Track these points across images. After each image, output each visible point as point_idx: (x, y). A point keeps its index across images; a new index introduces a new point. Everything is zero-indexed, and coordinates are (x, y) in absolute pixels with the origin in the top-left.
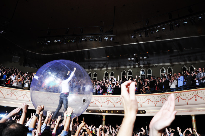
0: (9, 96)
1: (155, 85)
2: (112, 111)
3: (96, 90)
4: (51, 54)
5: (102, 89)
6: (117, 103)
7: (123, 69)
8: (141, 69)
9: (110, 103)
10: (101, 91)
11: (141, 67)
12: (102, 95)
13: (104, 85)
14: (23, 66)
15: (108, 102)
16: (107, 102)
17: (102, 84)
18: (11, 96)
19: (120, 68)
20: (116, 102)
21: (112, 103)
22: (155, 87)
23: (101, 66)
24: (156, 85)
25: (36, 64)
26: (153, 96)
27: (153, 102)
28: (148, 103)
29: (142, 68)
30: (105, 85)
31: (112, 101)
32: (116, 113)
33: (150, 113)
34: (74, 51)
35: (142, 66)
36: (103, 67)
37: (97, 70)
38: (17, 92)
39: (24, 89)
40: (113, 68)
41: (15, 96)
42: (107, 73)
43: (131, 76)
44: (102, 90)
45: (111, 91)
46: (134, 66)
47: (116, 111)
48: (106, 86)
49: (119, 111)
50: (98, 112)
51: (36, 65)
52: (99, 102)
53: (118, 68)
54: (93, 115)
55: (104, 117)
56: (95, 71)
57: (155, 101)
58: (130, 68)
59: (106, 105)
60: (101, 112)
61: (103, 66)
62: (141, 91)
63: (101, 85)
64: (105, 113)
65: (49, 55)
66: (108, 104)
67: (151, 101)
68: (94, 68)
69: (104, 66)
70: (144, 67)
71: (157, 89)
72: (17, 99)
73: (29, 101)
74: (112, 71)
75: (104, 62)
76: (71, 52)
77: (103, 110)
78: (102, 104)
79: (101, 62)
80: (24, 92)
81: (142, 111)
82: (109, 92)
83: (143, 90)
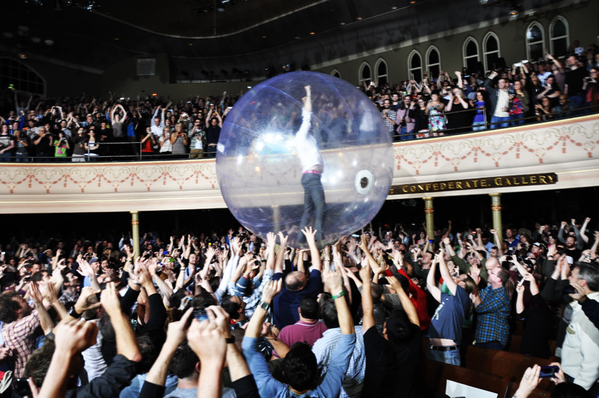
0: (159, 185)
1: (586, 84)
2: (452, 185)
3: (396, 126)
4: (239, 32)
5: (413, 120)
6: (464, 158)
7: (468, 34)
8: (527, 23)
9: (442, 162)
10: (410, 127)
11: (528, 16)
12: (415, 138)
13: (417, 106)
14: (170, 83)
15: (436, 159)
16: (433, 160)
17: (409, 105)
18: (164, 183)
19: (455, 33)
20: (460, 156)
21: (448, 159)
22: (586, 92)
23: (395, 38)
24: (590, 85)
25: (206, 69)
26: (581, 124)
27: (579, 144)
28: (564, 151)
29: (531, 21)
30: (420, 107)
31: (447, 153)
32: (465, 188)
33: (573, 178)
34: (304, 8)
35: (530, 13)
36: (403, 40)
37: (385, 51)
38: (177, 170)
39: (192, 158)
40: (434, 37)
41: (174, 179)
42: (416, 55)
43: (497, 53)
44: (411, 122)
45: (441, 124)
46: (503, 18)
47: (463, 182)
48: (423, 109)
49: (470, 181)
50: (410, 192)
51: (204, 72)
52: (410, 163)
53: (449, 33)
54: (395, 201)
55: (429, 205)
56: (380, 55)
57: (589, 140)
58: (490, 28)
59: (429, 167)
60: (418, 191)
61: (401, 35)
62: (539, 110)
63: (407, 106)
64: (431, 190)
65: (232, 34)
66: (436, 164)
67: (572, 141)
68: (376, 46)
69: (406, 36)
70: (537, 17)
71: (593, 99)
72: (181, 188)
73: (213, 187)
74: (433, 47)
75: (403, 24)
76: (297, 10)
77: (424, 185)
78: (417, 167)
79: (395, 25)
80: (194, 164)
81: (546, 175)
82: (435, 129)
83: (544, 107)
